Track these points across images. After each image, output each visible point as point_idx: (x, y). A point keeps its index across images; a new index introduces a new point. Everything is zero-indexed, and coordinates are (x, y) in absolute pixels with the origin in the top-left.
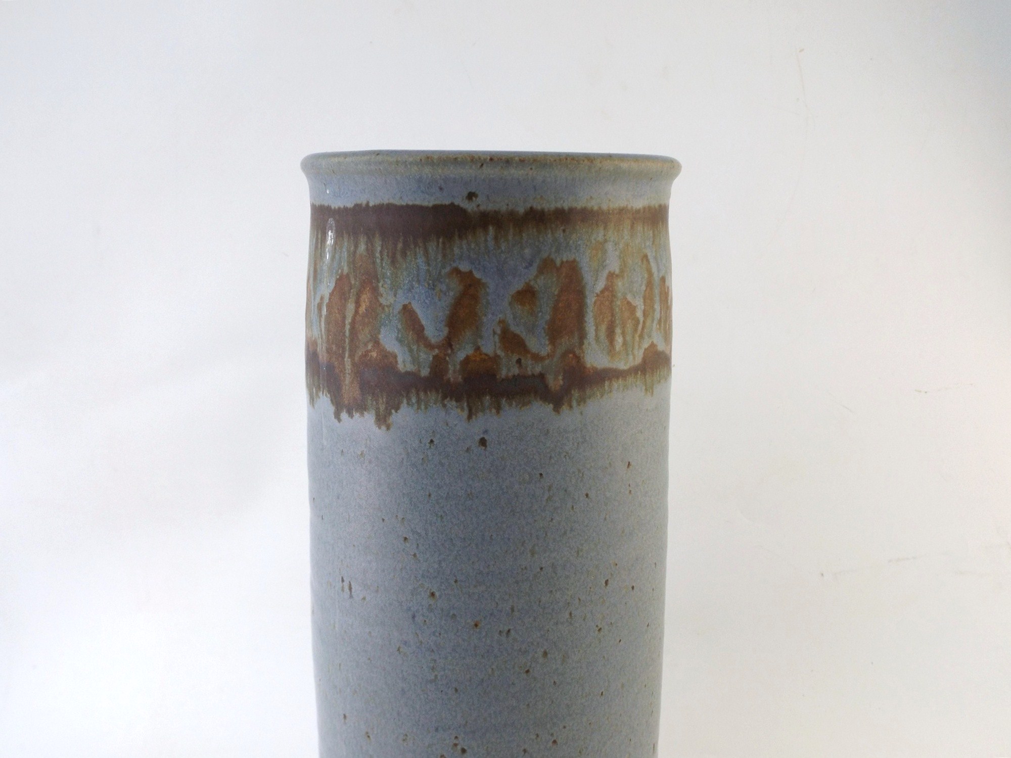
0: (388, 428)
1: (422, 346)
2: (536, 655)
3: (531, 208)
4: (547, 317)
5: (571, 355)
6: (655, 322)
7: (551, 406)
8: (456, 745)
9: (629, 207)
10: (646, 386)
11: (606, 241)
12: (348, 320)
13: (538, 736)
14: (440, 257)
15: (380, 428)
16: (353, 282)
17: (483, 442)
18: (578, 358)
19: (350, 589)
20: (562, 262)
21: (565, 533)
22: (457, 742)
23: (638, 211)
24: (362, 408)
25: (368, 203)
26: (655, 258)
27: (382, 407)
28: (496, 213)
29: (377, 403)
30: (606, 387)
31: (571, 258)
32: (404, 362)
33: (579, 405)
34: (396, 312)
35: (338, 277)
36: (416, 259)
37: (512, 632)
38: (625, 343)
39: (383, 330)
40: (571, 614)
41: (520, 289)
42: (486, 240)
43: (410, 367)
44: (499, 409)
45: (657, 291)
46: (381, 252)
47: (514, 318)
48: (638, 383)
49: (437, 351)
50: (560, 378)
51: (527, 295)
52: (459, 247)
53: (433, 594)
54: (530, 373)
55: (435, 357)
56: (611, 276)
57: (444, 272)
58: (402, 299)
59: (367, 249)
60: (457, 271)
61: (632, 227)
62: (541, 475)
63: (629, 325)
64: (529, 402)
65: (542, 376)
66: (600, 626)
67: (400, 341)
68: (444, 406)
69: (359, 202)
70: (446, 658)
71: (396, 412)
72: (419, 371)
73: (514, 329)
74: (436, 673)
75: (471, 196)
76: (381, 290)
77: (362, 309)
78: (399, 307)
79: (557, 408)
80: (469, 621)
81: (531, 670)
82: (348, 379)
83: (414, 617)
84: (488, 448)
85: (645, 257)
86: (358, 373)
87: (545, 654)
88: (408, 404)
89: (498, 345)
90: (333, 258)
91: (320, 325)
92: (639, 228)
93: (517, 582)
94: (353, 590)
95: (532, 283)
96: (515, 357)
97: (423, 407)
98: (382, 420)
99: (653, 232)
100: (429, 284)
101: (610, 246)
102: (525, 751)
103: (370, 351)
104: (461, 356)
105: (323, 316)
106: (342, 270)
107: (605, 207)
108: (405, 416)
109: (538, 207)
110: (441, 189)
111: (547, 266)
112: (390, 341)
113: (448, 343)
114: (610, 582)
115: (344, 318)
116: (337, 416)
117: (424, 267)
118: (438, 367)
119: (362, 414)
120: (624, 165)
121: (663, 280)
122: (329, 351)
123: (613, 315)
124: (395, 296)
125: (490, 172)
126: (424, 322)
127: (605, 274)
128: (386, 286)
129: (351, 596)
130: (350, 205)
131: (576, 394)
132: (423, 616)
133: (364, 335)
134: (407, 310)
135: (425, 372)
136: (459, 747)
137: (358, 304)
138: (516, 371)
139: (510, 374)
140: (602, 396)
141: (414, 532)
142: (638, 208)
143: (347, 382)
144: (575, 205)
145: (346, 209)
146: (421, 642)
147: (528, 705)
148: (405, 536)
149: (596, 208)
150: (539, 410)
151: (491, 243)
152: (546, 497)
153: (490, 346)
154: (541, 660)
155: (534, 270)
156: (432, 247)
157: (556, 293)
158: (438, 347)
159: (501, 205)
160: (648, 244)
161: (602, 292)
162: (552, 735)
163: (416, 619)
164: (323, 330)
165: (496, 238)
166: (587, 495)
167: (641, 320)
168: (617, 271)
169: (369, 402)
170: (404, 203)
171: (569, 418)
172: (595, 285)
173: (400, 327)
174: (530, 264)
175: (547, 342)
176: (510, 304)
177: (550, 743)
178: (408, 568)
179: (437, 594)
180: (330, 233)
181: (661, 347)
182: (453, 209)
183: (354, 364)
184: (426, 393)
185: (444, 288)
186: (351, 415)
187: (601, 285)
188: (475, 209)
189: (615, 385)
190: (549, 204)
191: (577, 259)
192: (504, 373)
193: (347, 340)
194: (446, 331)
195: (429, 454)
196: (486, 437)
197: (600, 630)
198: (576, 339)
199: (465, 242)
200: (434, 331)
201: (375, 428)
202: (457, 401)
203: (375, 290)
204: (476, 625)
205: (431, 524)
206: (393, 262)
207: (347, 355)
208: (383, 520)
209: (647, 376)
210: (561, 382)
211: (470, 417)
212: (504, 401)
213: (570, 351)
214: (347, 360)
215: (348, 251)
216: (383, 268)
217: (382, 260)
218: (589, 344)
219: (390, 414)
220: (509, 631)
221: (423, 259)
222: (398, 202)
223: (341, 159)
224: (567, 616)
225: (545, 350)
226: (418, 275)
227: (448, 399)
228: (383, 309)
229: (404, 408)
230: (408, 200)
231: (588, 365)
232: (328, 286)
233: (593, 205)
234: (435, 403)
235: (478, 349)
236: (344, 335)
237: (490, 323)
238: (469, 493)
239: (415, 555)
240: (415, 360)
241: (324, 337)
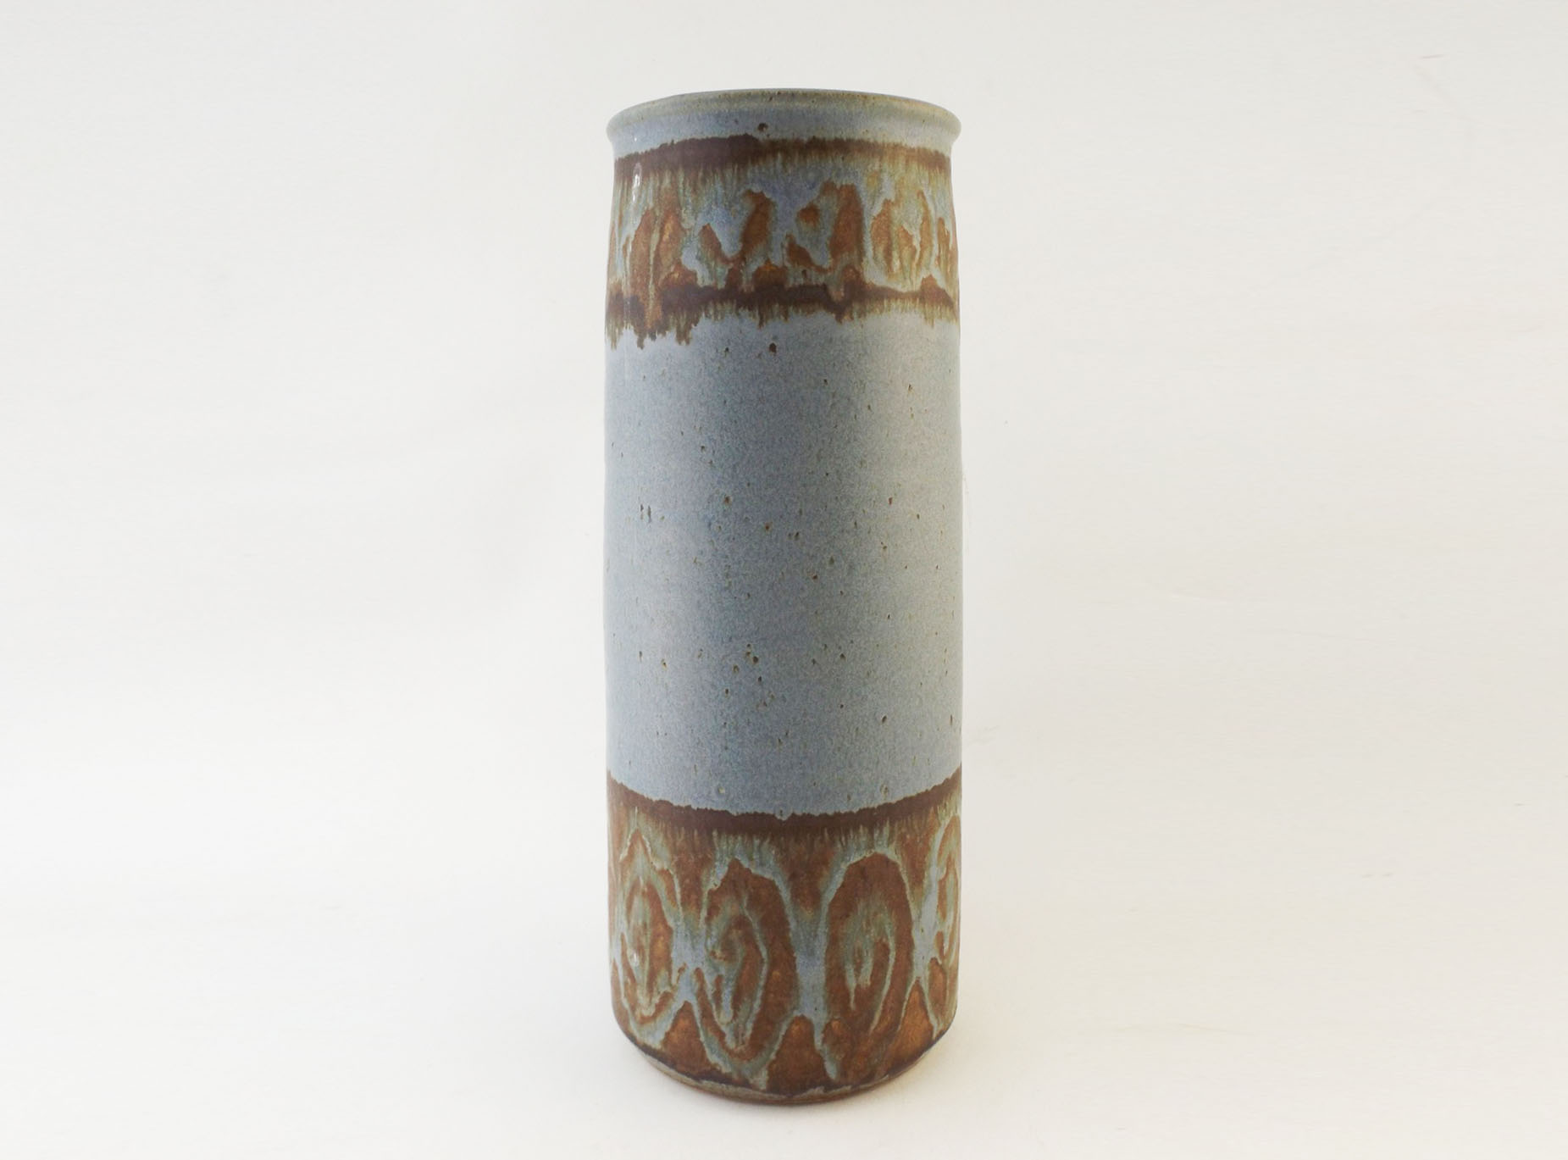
0: (688, 343)
1: (719, 260)
2: (823, 562)
3: (814, 137)
4: (829, 233)
5: (851, 270)
6: (933, 258)
7: (834, 315)
8: (748, 653)
9: (903, 145)
10: (925, 314)
11: (881, 171)
12: (653, 249)
13: (826, 646)
14: (735, 183)
15: (680, 343)
16: (657, 214)
17: (773, 348)
18: (858, 274)
19: (649, 513)
20: (842, 186)
21: (849, 442)
22: (749, 651)
23: (913, 150)
24: (662, 328)
25: (673, 141)
26: (932, 198)
27: (683, 324)
28: (784, 141)
29: (678, 321)
30: (886, 305)
31: (849, 183)
32: (703, 277)
33: (859, 317)
34: (696, 234)
35: (644, 213)
36: (714, 184)
37: (801, 535)
38: (902, 267)
39: (685, 252)
40: (856, 524)
41: (805, 207)
42: (775, 166)
43: (708, 282)
44: (786, 316)
45: (934, 229)
46: (684, 184)
47: (800, 233)
48: (917, 309)
49: (732, 265)
50: (842, 290)
51: (810, 213)
52: (752, 172)
53: (727, 499)
54: (814, 283)
55: (730, 271)
56: (887, 203)
57: (738, 193)
58: (701, 221)
59: (671, 183)
60: (750, 193)
61: (907, 161)
62: (825, 381)
63: (906, 253)
64: (814, 311)
65: (825, 287)
66: (885, 544)
67: (699, 259)
68: (738, 314)
69: (664, 142)
70: (739, 563)
71: (696, 325)
72: (716, 284)
73: (799, 242)
74: (730, 580)
75: (762, 127)
76: (684, 215)
77: (666, 237)
78: (699, 228)
79: (839, 318)
80: (761, 523)
81: (819, 577)
82: (651, 303)
83: (710, 524)
84: (778, 353)
85: (921, 194)
86: (661, 294)
87: (832, 561)
88: (706, 316)
89: (786, 257)
90: (639, 197)
91: (625, 262)
92: (914, 166)
93: (804, 485)
94: (652, 514)
95: (815, 202)
96: (801, 269)
97: (719, 318)
98: (683, 336)
99: (929, 173)
100: (725, 205)
101: (885, 177)
102: (814, 661)
103: (673, 273)
104: (753, 267)
105: (629, 254)
106: (648, 205)
107: (880, 141)
108: (705, 328)
109: (819, 135)
110: (736, 122)
111: (828, 188)
112: (690, 261)
113: (742, 257)
114: (893, 501)
115: (648, 251)
116: (641, 344)
117: (721, 191)
118: (733, 279)
119: (664, 334)
120: (896, 104)
121: (941, 221)
122: (634, 285)
123: (890, 239)
124: (696, 219)
125: (776, 104)
126: (720, 240)
127: (881, 200)
128: (688, 211)
129: (650, 521)
130: (656, 146)
131: (856, 306)
132: (718, 522)
133: (667, 260)
134: (707, 231)
135: (721, 285)
136: (751, 656)
137: (662, 232)
138: (801, 281)
139: (797, 284)
140: (881, 312)
141: (710, 439)
142: (912, 147)
143: (651, 307)
144: (852, 136)
145: (653, 151)
146: (717, 550)
147: (816, 613)
148: (702, 445)
149: (872, 141)
150: (823, 319)
151: (779, 166)
152: (831, 403)
153: (779, 258)
154: (828, 567)
155: (816, 192)
156: (728, 174)
157: (837, 212)
158: (733, 261)
159: (788, 134)
160: (923, 182)
161: (879, 215)
162: (840, 648)
163: (712, 526)
164: (628, 266)
165: (784, 164)
166: (869, 407)
167: (919, 249)
168: (893, 200)
169: (671, 320)
170: (705, 137)
171: (851, 329)
172: (872, 211)
173: (699, 246)
174: (813, 186)
175: (830, 256)
176: (797, 220)
177: (839, 657)
178: (704, 476)
179: (731, 499)
180: (637, 177)
181: (941, 283)
182: (747, 138)
183: (658, 289)
184: (722, 305)
185: (738, 207)
186: (653, 337)
187: (878, 209)
188: (766, 138)
189: (894, 305)
190: (830, 134)
191: (856, 184)
192: (791, 283)
193: (651, 269)
194: (740, 246)
195: (725, 362)
196: (776, 344)
197: (885, 548)
198: (855, 256)
199: (757, 166)
200: (729, 246)
201: (676, 345)
202: (750, 309)
203: (678, 217)
204: (767, 528)
205: (726, 430)
206: (695, 190)
207: (651, 282)
208: (682, 433)
209: (926, 305)
210: (843, 294)
211: (761, 324)
212: (791, 308)
213: (850, 266)
214: (651, 287)
215: (654, 186)
216: (685, 196)
217: (684, 190)
218: (868, 262)
219: (690, 328)
220: (797, 534)
221: (721, 184)
222: (699, 137)
223: (649, 106)
224: (853, 525)
225: (827, 263)
226: (716, 199)
227: (742, 308)
228: (686, 233)
229: (703, 319)
230: (708, 134)
231: (867, 281)
232: (634, 225)
233: (870, 137)
234: (731, 313)
235: (768, 261)
236: (649, 264)
237: (779, 236)
238: (760, 396)
239: (711, 462)
240: (713, 275)
241: (629, 272)
